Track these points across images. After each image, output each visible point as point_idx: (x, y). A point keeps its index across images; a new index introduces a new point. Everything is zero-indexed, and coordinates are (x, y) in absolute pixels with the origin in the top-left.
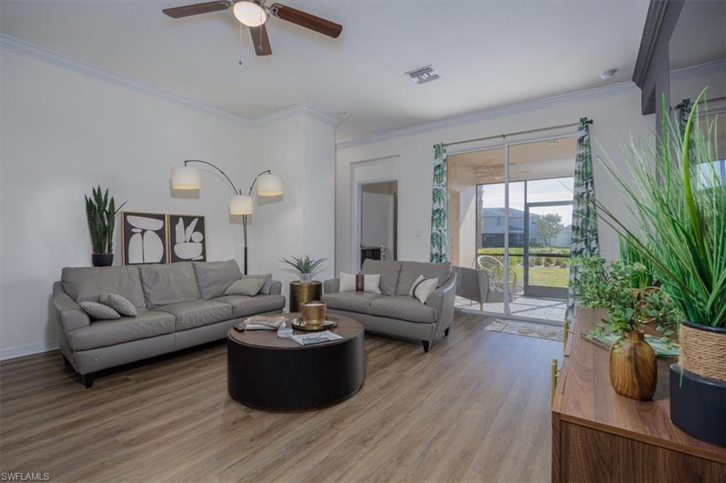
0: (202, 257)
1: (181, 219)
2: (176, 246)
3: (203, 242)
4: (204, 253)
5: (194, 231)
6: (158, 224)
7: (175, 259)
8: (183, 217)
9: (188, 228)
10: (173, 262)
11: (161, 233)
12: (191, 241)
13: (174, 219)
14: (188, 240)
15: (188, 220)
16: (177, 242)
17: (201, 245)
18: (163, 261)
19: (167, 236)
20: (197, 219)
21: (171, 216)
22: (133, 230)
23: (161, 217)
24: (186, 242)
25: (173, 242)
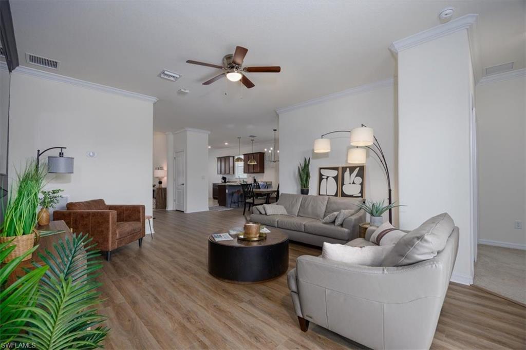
0: (360, 195)
1: (348, 169)
2: (344, 186)
3: (362, 184)
4: (362, 192)
5: (356, 176)
6: (335, 173)
7: (344, 195)
8: (349, 167)
9: (352, 174)
10: (342, 196)
11: (336, 178)
12: (354, 183)
13: (344, 169)
14: (351, 183)
15: (352, 169)
16: (345, 183)
17: (360, 186)
18: (336, 195)
19: (339, 180)
20: (358, 168)
21: (342, 168)
22: (323, 177)
23: (336, 169)
24: (350, 184)
25: (343, 184)
